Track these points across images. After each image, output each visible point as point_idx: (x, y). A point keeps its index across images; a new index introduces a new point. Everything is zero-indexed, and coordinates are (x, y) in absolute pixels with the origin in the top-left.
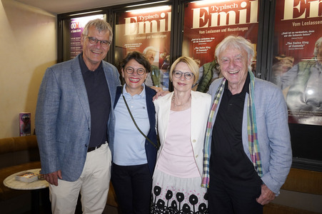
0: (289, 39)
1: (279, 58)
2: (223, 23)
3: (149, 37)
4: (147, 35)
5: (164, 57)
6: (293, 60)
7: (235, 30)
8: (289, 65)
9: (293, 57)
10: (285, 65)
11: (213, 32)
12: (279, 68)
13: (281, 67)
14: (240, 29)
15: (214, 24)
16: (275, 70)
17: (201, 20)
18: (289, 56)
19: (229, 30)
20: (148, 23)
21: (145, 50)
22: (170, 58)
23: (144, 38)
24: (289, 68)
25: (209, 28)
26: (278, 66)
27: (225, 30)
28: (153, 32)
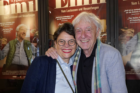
0: (130, 15)
1: (123, 30)
2: (80, 3)
3: (21, 16)
4: (19, 14)
5: (34, 33)
6: (133, 31)
7: (89, 9)
8: (131, 35)
9: (133, 28)
10: (128, 35)
11: (72, 10)
12: (124, 38)
13: (125, 37)
14: (93, 8)
15: (73, 4)
16: (121, 40)
17: (62, 1)
18: (131, 28)
19: (84, 9)
20: (19, 5)
21: (18, 28)
22: (39, 33)
23: (16, 17)
24: (131, 38)
25: (69, 8)
26: (123, 36)
27: (81, 9)
28: (24, 12)
